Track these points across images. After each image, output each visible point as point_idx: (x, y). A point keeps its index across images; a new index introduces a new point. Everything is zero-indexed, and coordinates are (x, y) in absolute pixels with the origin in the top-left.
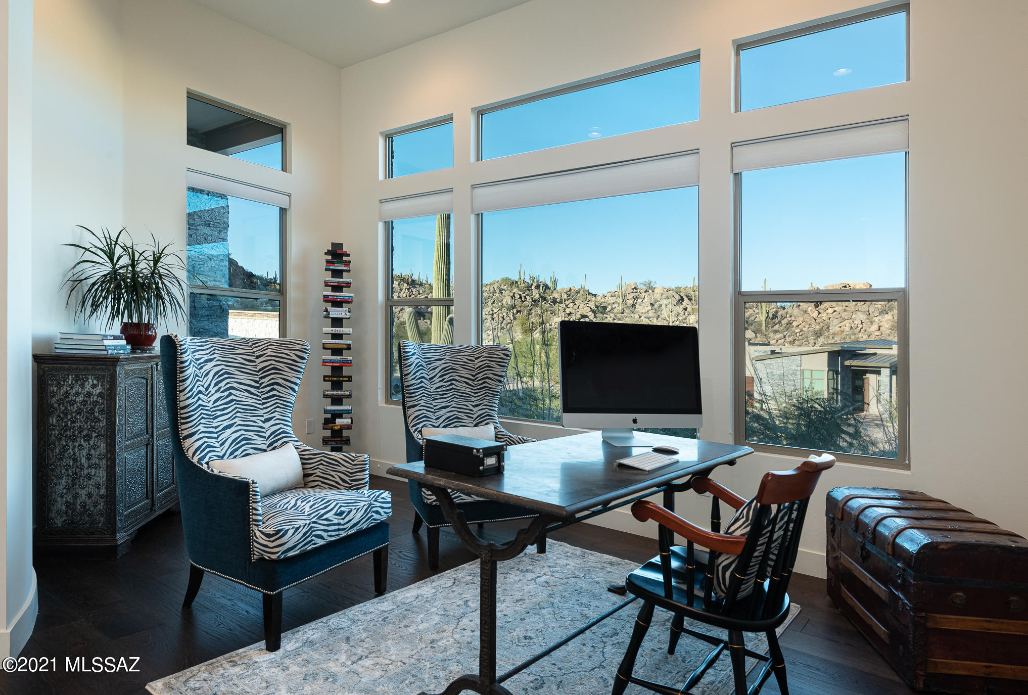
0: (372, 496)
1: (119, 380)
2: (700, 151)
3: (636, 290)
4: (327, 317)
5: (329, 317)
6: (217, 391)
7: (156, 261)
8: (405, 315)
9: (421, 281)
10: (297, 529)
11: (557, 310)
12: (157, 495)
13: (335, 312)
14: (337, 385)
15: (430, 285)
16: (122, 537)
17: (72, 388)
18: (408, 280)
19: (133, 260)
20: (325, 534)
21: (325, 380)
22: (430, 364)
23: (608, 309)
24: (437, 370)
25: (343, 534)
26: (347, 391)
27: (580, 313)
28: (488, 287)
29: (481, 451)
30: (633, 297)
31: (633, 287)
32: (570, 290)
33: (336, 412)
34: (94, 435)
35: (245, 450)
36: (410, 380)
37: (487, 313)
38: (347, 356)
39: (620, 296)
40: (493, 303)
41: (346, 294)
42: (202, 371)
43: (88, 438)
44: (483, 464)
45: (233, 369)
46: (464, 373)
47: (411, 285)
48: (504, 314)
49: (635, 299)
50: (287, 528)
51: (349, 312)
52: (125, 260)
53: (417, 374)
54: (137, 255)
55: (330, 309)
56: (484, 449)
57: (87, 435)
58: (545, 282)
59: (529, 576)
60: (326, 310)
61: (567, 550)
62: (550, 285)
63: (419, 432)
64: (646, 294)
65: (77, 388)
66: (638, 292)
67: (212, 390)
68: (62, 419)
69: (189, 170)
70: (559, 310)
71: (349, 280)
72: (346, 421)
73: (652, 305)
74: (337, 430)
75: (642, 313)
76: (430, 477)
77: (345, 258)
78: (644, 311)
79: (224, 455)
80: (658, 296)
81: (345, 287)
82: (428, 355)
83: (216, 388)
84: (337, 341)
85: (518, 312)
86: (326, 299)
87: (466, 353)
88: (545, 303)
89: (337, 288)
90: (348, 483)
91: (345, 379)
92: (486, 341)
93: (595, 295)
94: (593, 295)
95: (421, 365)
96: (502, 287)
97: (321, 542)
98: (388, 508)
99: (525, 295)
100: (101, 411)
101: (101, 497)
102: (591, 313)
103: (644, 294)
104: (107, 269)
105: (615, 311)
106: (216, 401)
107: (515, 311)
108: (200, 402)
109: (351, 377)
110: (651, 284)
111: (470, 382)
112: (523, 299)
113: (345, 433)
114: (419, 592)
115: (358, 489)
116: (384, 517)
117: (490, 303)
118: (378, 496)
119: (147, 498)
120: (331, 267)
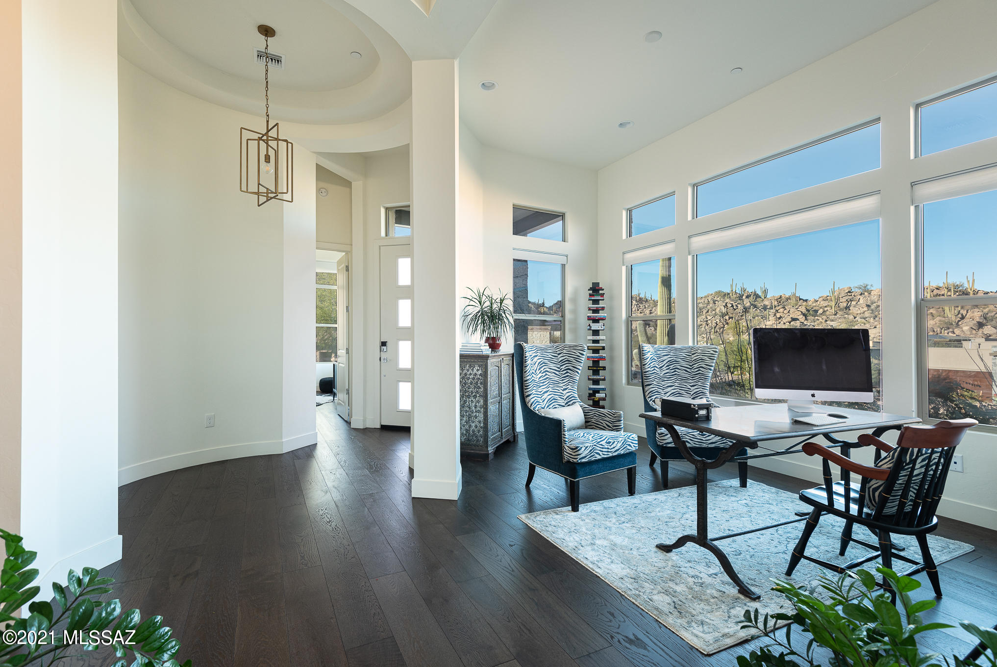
0: (626, 436)
1: (489, 367)
2: (881, 192)
3: (851, 294)
4: (590, 329)
5: (591, 330)
6: (540, 373)
7: (501, 304)
8: (637, 325)
9: (647, 298)
10: (587, 447)
11: (768, 315)
12: (504, 431)
13: (595, 326)
14: (596, 372)
15: (654, 301)
16: (491, 450)
17: (468, 371)
18: (636, 298)
19: (492, 304)
20: (601, 453)
21: (589, 369)
22: (660, 358)
23: (821, 311)
24: (665, 362)
25: (611, 455)
26: (603, 376)
27: (790, 317)
28: (703, 299)
29: (696, 406)
30: (847, 300)
31: (847, 291)
32: (781, 297)
33: (596, 389)
34: (478, 395)
35: (554, 405)
36: (647, 368)
37: (702, 320)
38: (602, 353)
39: (833, 300)
40: (708, 312)
41: (601, 314)
42: (533, 361)
43: (475, 397)
44: (698, 414)
45: (547, 361)
46: (684, 364)
47: (638, 302)
48: (718, 320)
49: (849, 302)
50: (582, 446)
51: (604, 326)
52: (488, 304)
53: (651, 365)
54: (493, 301)
55: (591, 324)
56: (698, 405)
57: (475, 395)
58: (755, 292)
59: (733, 499)
60: (589, 325)
61: (764, 488)
62: (760, 294)
63: (653, 401)
64: (861, 298)
65: (470, 371)
66: (853, 295)
67: (538, 372)
68: (464, 387)
69: (514, 249)
70: (769, 315)
71: (603, 306)
72: (602, 395)
73: (868, 306)
74: (597, 401)
75: (857, 314)
76: (665, 419)
77: (601, 292)
78: (859, 312)
79: (545, 407)
80: (875, 298)
81: (601, 310)
82: (659, 352)
83: (540, 371)
84: (596, 345)
85: (730, 318)
86: (589, 318)
87: (685, 351)
88: (756, 310)
89: (596, 311)
90: (611, 428)
91: (601, 368)
92: (702, 343)
93: (806, 301)
94: (804, 300)
95: (654, 359)
96: (715, 299)
97: (599, 457)
98: (636, 444)
99: (736, 304)
100: (481, 383)
101: (481, 427)
102: (802, 316)
103: (859, 297)
104: (478, 309)
105: (828, 313)
106: (540, 378)
107: (727, 317)
108: (533, 378)
109: (605, 367)
110: (868, 287)
111: (688, 370)
112: (735, 308)
113: (601, 403)
114: (656, 497)
115: (618, 431)
116: (634, 449)
117: (704, 313)
118: (630, 436)
119: (499, 431)
120: (592, 298)
